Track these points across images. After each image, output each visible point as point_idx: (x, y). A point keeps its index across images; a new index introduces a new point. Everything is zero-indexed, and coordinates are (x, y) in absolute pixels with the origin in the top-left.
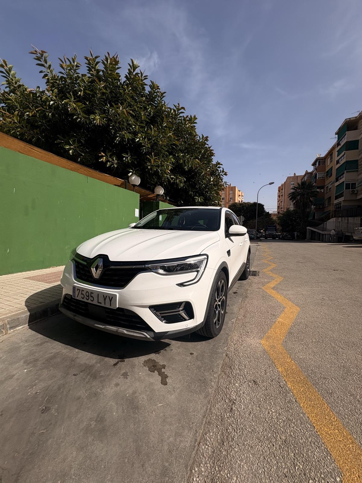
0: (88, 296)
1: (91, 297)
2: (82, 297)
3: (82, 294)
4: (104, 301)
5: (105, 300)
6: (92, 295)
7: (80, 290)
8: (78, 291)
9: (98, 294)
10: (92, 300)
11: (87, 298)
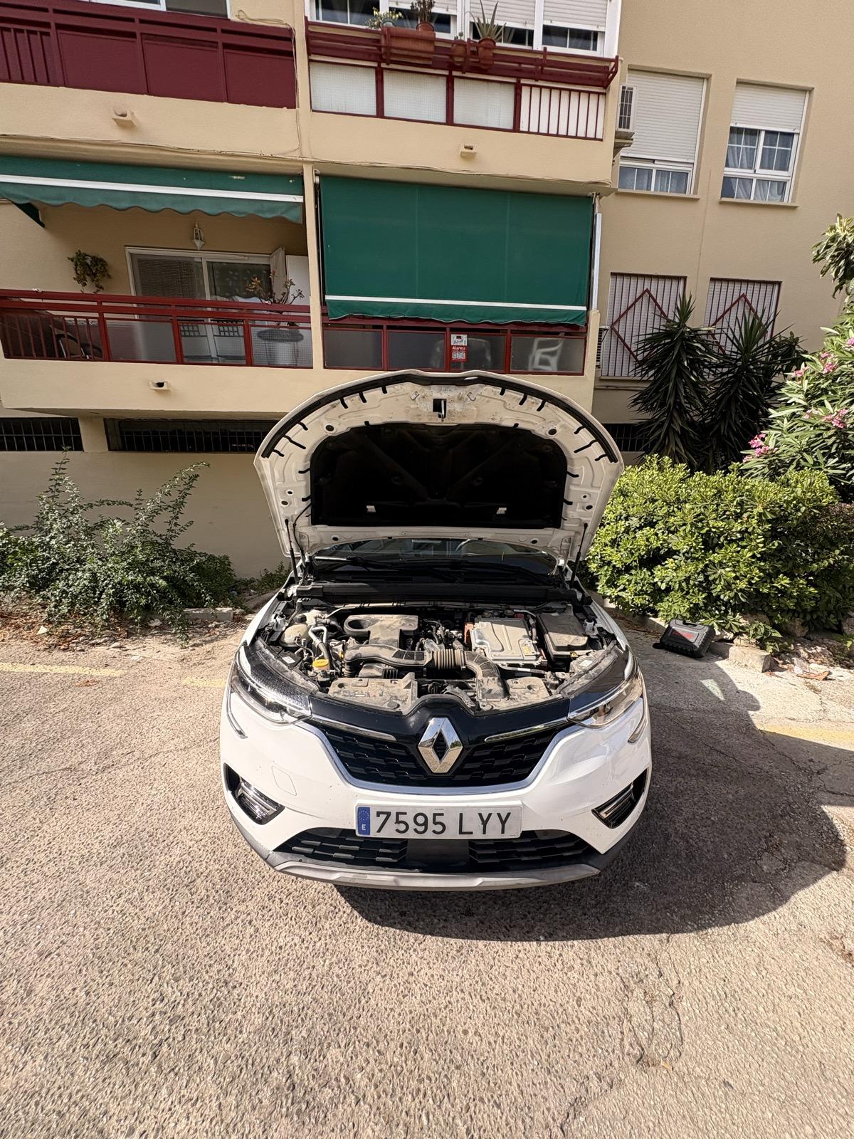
0: (425, 824)
1: (435, 823)
2: (397, 831)
3: (398, 822)
4: (482, 826)
5: (485, 823)
6: (438, 819)
7: (388, 814)
8: (383, 817)
9: (461, 815)
10: (439, 828)
11: (421, 829)
